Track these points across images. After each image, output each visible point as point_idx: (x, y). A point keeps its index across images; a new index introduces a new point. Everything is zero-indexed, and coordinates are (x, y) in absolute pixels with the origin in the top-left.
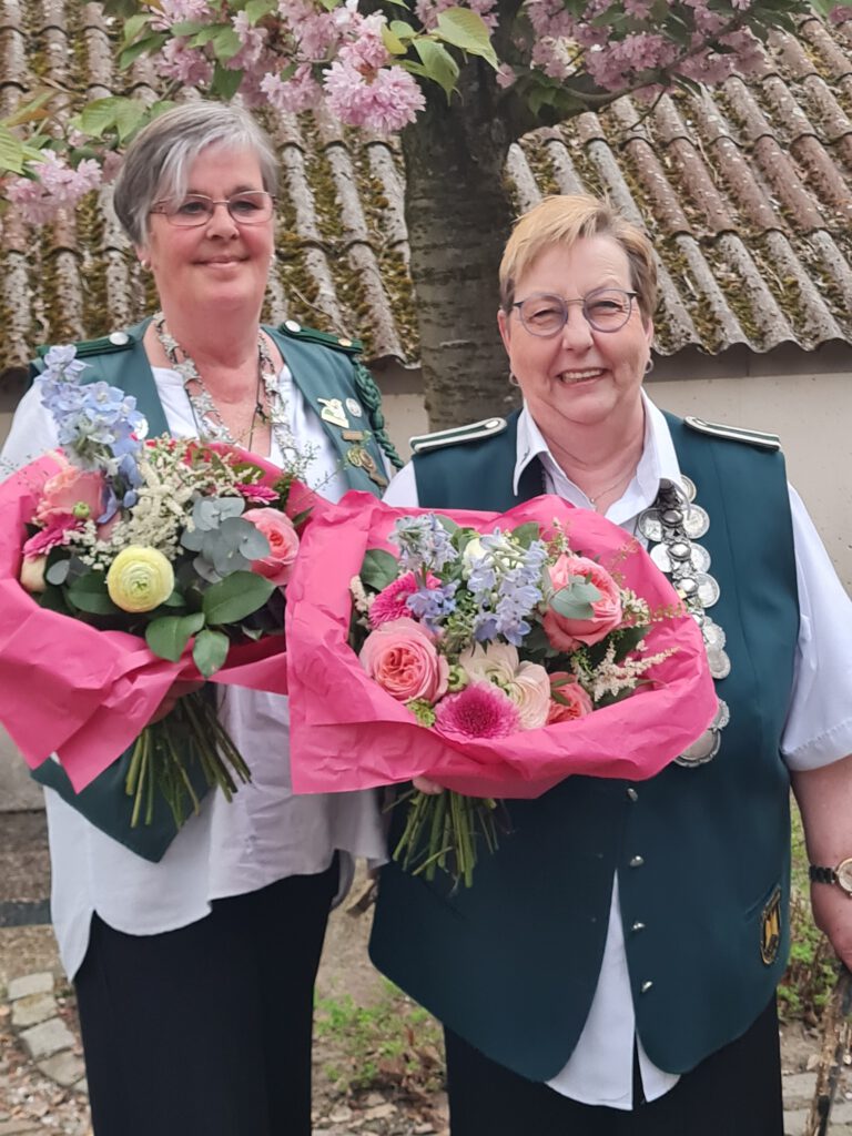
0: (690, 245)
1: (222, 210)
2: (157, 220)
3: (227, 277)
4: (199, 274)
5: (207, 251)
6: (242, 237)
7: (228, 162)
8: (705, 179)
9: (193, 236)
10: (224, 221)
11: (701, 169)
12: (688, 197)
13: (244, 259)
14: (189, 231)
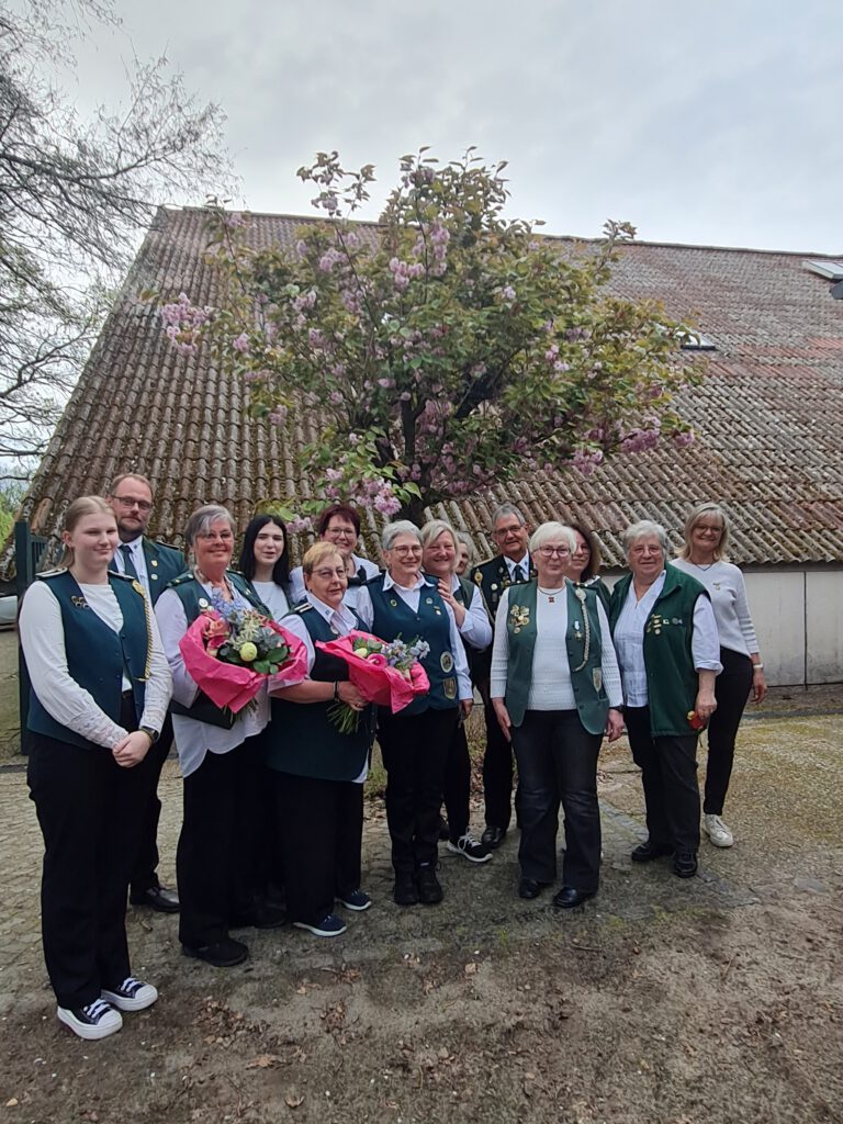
0: (482, 535)
1: (219, 537)
2: (199, 539)
3: (220, 556)
4: (211, 554)
5: (214, 548)
6: (225, 545)
7: (221, 523)
8: (487, 514)
9: (210, 544)
10: (219, 540)
11: (486, 511)
12: (482, 520)
13: (225, 551)
14: (209, 543)
